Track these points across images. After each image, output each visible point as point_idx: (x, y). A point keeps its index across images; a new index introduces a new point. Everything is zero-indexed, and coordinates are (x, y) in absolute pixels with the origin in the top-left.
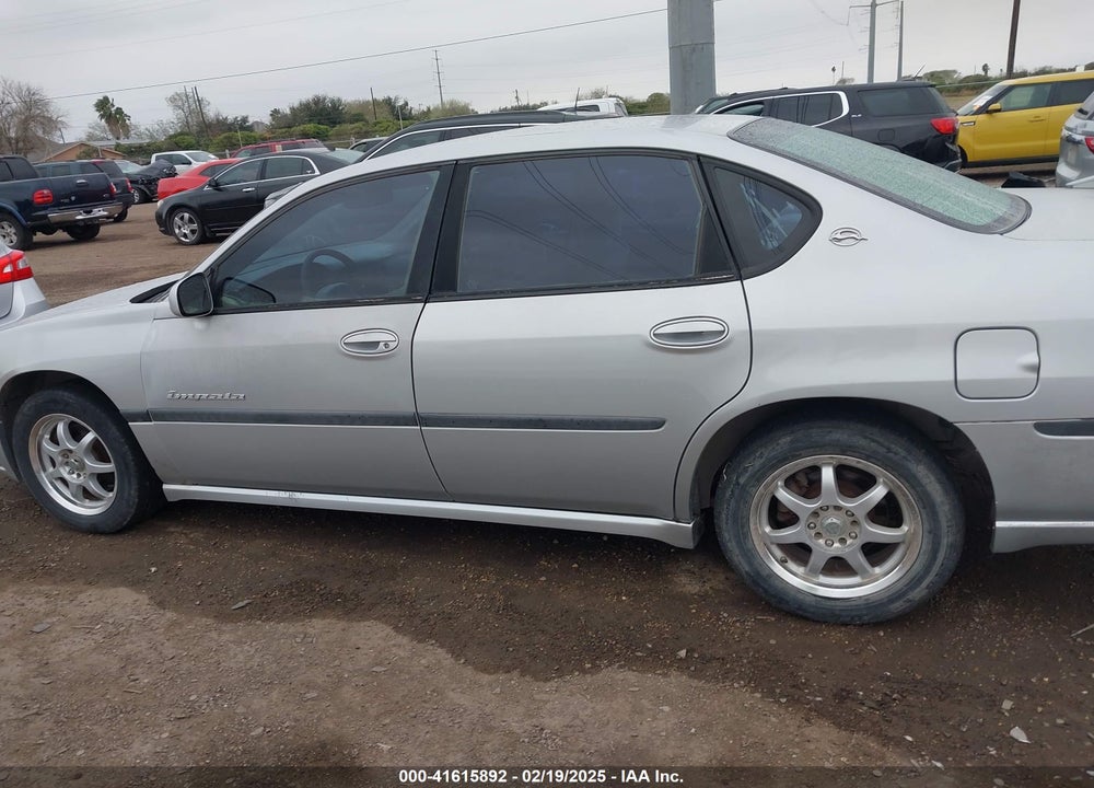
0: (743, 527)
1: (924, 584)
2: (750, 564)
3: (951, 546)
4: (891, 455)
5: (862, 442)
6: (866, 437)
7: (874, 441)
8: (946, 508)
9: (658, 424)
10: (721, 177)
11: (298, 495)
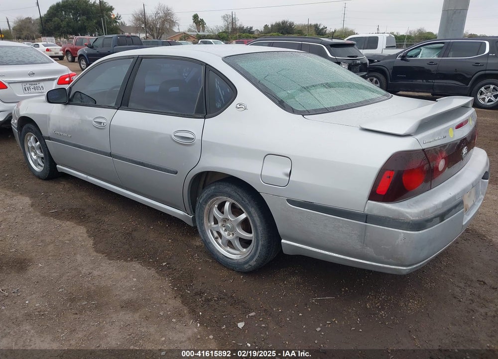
0: (202, 220)
1: (254, 259)
2: (204, 237)
3: (262, 245)
4: (243, 201)
5: (234, 194)
6: (236, 192)
7: (238, 194)
8: (261, 228)
9: (176, 173)
10: (211, 73)
11: (89, 177)
